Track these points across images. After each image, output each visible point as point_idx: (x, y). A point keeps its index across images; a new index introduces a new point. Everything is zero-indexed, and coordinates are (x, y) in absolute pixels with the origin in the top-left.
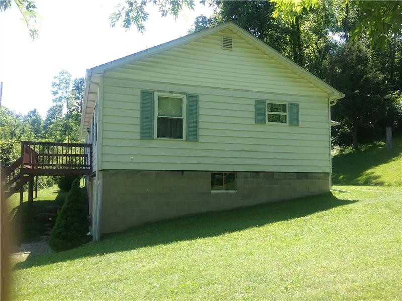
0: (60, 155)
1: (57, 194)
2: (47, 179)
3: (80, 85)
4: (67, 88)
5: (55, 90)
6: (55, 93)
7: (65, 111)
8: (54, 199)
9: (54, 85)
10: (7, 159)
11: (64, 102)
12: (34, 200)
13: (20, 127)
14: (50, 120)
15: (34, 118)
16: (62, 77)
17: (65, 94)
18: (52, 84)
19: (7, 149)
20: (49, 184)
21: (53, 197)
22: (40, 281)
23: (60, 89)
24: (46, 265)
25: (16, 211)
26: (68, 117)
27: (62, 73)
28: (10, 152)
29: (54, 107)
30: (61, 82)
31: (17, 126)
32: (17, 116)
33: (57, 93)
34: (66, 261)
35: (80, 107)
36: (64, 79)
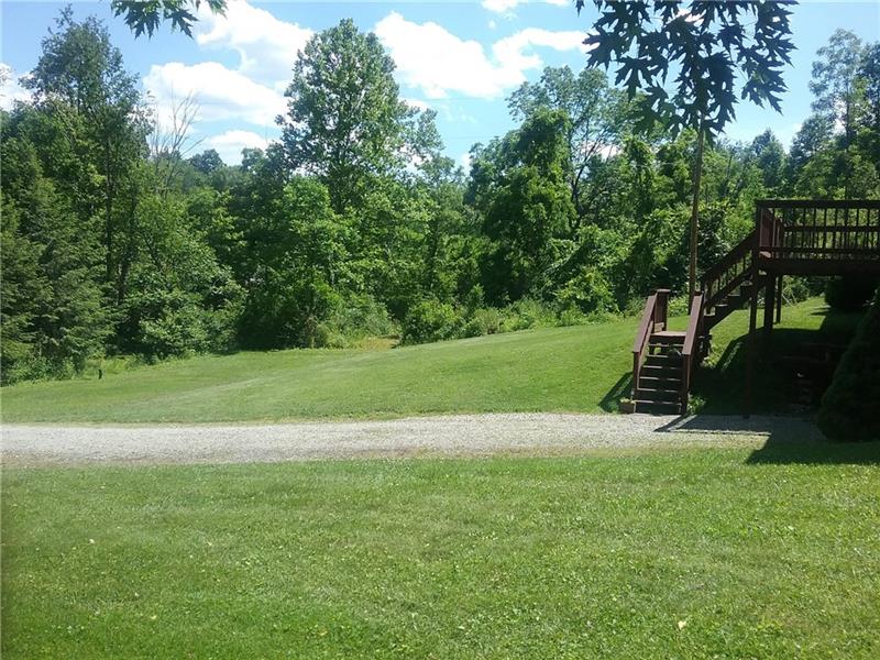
0: (819, 229)
1: (824, 317)
2: (794, 286)
3: (875, 62)
4: (848, 72)
5: (817, 81)
6: (817, 89)
7: (839, 128)
8: (818, 328)
9: (818, 68)
10: (712, 241)
11: (840, 106)
12: (774, 327)
13: (738, 175)
14: (800, 153)
15: (765, 150)
16: (837, 48)
17: (842, 88)
18: (812, 69)
19: (713, 220)
20: (799, 296)
21: (816, 323)
22: (813, 493)
23: (830, 78)
24: (821, 464)
25: (737, 347)
26: (844, 142)
27: (836, 40)
28: (718, 227)
29: (810, 122)
30: (835, 59)
31: (733, 173)
32: (733, 151)
33: (825, 87)
34: (869, 464)
35: (874, 116)
36: (841, 51)
